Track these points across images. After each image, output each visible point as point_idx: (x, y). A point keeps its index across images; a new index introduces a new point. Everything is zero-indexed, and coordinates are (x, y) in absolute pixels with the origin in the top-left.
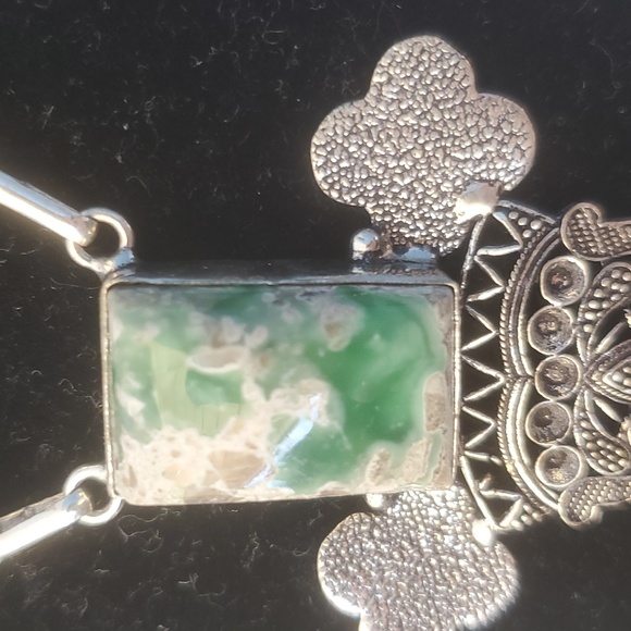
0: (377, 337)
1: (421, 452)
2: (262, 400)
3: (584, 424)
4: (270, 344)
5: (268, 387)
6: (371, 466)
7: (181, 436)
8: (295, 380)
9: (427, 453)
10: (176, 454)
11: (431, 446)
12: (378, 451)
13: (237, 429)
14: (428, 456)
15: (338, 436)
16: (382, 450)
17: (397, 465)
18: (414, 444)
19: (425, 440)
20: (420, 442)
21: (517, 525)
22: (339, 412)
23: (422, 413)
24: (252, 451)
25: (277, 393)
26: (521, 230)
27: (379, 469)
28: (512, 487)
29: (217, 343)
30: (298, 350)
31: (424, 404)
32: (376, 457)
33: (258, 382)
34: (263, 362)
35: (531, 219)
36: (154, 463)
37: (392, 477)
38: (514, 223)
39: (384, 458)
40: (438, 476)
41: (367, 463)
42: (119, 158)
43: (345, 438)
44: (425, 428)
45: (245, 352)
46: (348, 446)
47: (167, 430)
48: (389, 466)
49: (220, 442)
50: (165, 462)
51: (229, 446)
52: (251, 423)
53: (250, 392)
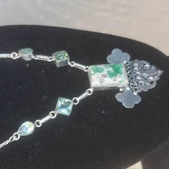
1: (123, 75)
7: (98, 74)
8: (108, 67)
13: (103, 72)
17: (121, 76)
21: (138, 91)
22: (113, 70)
23: (122, 72)
24: (105, 74)
25: (107, 69)
34: (105, 66)
37: (121, 78)
39: (119, 75)
46: (115, 74)
47: (96, 73)
49: (102, 73)
50: (97, 76)
51: (103, 74)
52: (105, 71)
53: (104, 69)
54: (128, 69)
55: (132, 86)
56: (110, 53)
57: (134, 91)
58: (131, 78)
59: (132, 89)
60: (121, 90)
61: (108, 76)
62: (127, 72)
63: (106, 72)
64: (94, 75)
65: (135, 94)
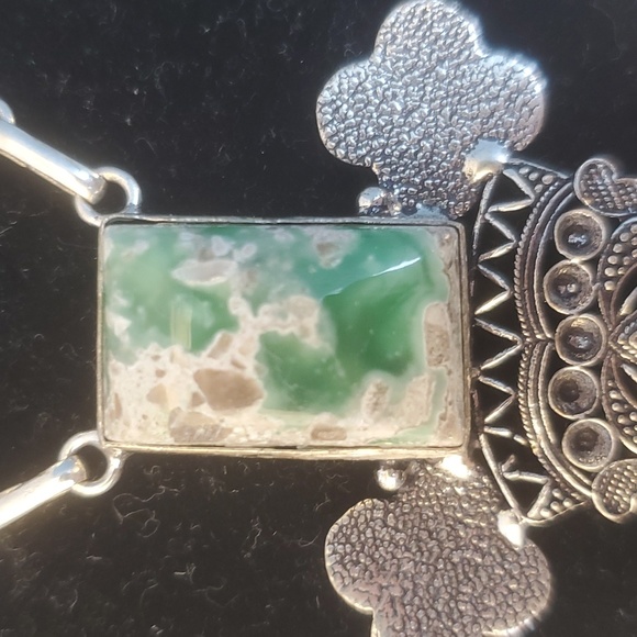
0: (371, 258)
1: (423, 389)
2: (250, 317)
3: (613, 396)
4: (259, 260)
5: (256, 302)
6: (367, 398)
7: (165, 354)
8: (283, 294)
9: (429, 392)
10: (160, 374)
11: (434, 384)
12: (374, 380)
13: (224, 345)
14: (431, 396)
15: (330, 361)
16: (379, 380)
17: (396, 401)
18: (414, 380)
19: (426, 376)
20: (422, 378)
21: (546, 514)
22: (331, 333)
23: (422, 345)
24: (238, 371)
25: (265, 308)
26: (533, 184)
27: (376, 404)
28: (538, 469)
29: (204, 256)
30: (288, 266)
31: (424, 334)
32: (372, 389)
33: (245, 296)
34: (251, 277)
35: (543, 173)
36: (138, 385)
37: (391, 414)
38: (526, 178)
39: (381, 390)
40: (444, 423)
41: (363, 394)
42: (128, 120)
43: (338, 363)
44: (426, 363)
45: (233, 265)
46: (342, 373)
47: (153, 348)
48: (387, 400)
49: (205, 361)
50: (150, 383)
51: (214, 364)
52: (238, 340)
53: (238, 307)
54: (492, 264)
55: (502, 448)
56: (364, 48)
57: (504, 505)
58: (509, 372)
59: (494, 481)
60: (388, 481)
61: (265, 394)
62: (484, 289)
63: (256, 347)
64: (128, 359)
65: (512, 528)
